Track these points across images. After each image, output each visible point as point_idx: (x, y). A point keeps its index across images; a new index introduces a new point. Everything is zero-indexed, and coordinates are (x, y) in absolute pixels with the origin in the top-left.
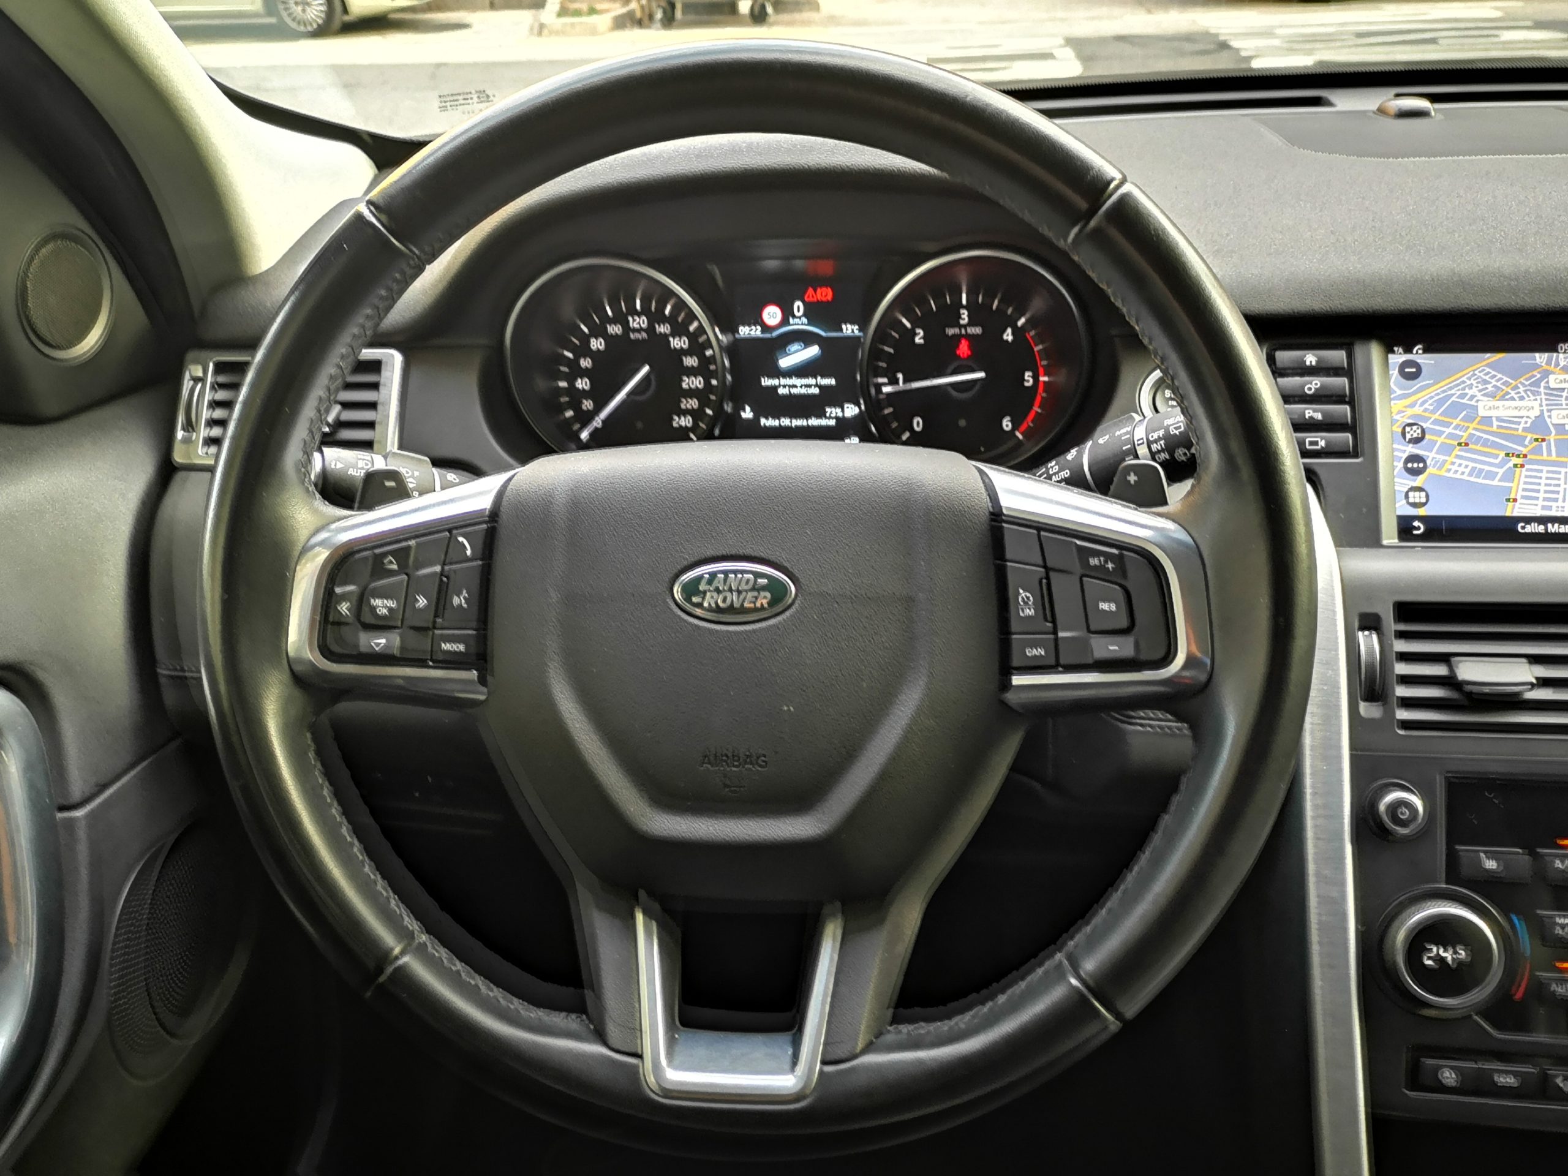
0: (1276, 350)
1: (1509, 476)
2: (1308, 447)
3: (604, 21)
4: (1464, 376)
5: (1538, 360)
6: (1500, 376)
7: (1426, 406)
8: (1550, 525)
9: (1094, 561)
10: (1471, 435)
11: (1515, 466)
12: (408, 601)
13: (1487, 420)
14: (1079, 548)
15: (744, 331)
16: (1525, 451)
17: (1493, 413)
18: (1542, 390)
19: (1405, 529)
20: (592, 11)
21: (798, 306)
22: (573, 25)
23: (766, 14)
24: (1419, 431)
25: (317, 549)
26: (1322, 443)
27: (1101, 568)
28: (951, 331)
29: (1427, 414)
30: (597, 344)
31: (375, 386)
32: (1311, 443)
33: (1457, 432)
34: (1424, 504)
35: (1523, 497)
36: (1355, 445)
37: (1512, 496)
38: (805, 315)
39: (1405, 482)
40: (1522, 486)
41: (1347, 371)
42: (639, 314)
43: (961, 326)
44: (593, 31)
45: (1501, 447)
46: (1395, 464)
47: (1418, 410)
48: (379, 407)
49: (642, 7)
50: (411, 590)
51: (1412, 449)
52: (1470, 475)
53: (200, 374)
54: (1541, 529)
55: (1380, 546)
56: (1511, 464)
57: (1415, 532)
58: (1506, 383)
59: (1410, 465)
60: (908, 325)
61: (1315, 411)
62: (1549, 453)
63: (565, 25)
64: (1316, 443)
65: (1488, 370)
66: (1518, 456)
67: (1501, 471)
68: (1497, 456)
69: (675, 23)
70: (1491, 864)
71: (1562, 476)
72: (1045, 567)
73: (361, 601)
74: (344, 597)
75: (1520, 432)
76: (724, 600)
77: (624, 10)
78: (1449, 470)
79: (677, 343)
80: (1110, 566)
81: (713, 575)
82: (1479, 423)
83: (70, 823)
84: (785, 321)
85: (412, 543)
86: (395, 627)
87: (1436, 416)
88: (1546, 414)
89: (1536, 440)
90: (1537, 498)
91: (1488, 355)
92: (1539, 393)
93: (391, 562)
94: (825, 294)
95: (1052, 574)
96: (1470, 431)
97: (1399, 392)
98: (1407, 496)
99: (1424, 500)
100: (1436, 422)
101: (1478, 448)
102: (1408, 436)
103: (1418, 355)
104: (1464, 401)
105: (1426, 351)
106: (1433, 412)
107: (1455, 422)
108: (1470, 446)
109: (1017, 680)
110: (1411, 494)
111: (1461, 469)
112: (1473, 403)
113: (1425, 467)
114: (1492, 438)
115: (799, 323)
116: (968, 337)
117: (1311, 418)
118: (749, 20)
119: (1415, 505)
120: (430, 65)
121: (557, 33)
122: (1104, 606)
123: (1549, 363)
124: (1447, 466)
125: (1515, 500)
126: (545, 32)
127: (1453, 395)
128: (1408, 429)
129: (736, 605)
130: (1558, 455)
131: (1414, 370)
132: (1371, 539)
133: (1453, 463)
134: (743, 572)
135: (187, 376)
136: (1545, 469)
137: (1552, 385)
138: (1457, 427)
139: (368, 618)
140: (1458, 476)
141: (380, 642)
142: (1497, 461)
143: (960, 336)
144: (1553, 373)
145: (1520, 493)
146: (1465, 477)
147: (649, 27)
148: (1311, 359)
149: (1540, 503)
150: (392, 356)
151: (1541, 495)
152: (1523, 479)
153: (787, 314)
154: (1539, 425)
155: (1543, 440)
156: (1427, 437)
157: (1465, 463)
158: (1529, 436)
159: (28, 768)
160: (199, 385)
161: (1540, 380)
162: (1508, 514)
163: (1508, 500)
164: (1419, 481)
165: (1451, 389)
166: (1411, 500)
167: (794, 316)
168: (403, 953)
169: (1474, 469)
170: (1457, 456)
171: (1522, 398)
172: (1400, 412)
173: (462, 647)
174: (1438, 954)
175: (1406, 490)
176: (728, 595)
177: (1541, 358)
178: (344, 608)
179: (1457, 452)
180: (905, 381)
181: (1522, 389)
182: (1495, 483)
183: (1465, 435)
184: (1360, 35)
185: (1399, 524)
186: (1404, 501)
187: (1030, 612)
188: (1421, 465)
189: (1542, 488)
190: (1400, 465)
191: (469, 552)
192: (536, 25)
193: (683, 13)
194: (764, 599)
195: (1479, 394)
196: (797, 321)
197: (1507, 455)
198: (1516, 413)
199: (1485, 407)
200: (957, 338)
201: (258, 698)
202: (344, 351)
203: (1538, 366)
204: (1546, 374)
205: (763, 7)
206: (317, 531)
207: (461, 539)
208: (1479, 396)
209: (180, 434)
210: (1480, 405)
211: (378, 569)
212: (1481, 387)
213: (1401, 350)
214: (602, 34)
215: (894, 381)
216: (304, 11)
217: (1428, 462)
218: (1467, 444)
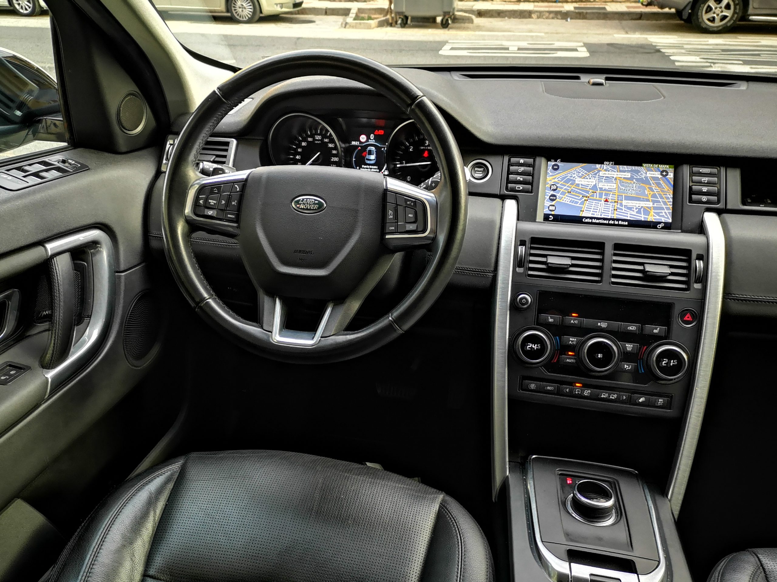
0: (511, 157)
1: (582, 203)
2: (517, 189)
3: (373, 23)
4: (572, 170)
5: (597, 167)
6: (584, 171)
7: (559, 179)
8: (593, 220)
9: (408, 203)
10: (572, 189)
11: (585, 200)
12: (219, 202)
13: (578, 185)
14: (405, 199)
15: (354, 143)
16: (588, 195)
17: (580, 183)
18: (597, 176)
19: (546, 218)
20: (370, 18)
21: (372, 137)
22: (360, 23)
23: (449, 24)
24: (556, 187)
25: (196, 185)
26: (521, 188)
27: (410, 204)
28: (422, 148)
29: (559, 182)
30: (304, 144)
31: (226, 150)
32: (518, 188)
33: (568, 188)
34: (553, 211)
35: (586, 210)
36: (532, 189)
37: (582, 210)
38: (374, 139)
39: (548, 203)
40: (586, 207)
41: (533, 166)
42: (319, 135)
43: (426, 146)
44: (369, 27)
45: (581, 194)
46: (546, 197)
47: (556, 180)
48: (227, 157)
49: (393, 18)
50: (221, 199)
51: (552, 193)
52: (570, 202)
53: (172, 143)
54: (590, 221)
55: (535, 222)
56: (583, 200)
57: (550, 219)
58: (586, 173)
59: (551, 198)
60: (408, 145)
61: (521, 177)
62: (596, 197)
63: (356, 23)
64: (519, 188)
65: (580, 169)
66: (586, 197)
67: (580, 202)
68: (579, 197)
69: (407, 25)
70: (551, 320)
71: (599, 204)
72: (396, 204)
73: (206, 200)
74: (202, 199)
75: (588, 189)
76: (306, 206)
77: (384, 18)
78: (563, 200)
79: (330, 145)
80: (412, 204)
81: (303, 199)
82: (575, 186)
83: (120, 276)
84: (367, 141)
85: (222, 185)
86: (215, 209)
87: (562, 182)
88: (597, 184)
89: (593, 192)
90: (590, 211)
91: (581, 164)
92: (596, 177)
93: (215, 190)
94: (381, 132)
95: (398, 206)
96: (572, 188)
97: (551, 174)
98: (549, 208)
99: (554, 209)
100: (561, 184)
101: (574, 193)
102: (552, 188)
103: (559, 163)
104: (572, 178)
105: (561, 161)
106: (561, 181)
107: (567, 185)
108: (572, 193)
109: (387, 237)
110: (550, 207)
111: (567, 200)
112: (574, 179)
113: (556, 199)
114: (579, 191)
115: (372, 142)
116: (428, 150)
117: (519, 180)
118: (440, 25)
119: (551, 211)
120: (295, 38)
121: (353, 27)
122: (410, 215)
123: (600, 168)
124: (563, 199)
125: (583, 211)
126: (347, 26)
127: (568, 176)
128: (552, 186)
129: (308, 208)
130: (599, 197)
131: (557, 167)
132: (533, 219)
133: (565, 198)
134: (311, 199)
135: (168, 143)
136: (594, 202)
137: (601, 175)
138: (568, 186)
139: (208, 206)
140: (566, 202)
141: (210, 213)
142: (579, 198)
143: (425, 150)
144: (601, 171)
145: (585, 209)
146: (568, 203)
147: (394, 26)
148: (522, 161)
149: (591, 212)
150: (233, 141)
151: (592, 210)
152: (587, 204)
153: (368, 138)
154: (595, 187)
155: (595, 192)
156: (558, 189)
157: (569, 198)
158: (591, 191)
159: (108, 256)
160: (172, 146)
161: (597, 173)
162: (580, 215)
163: (581, 211)
164: (553, 203)
165: (567, 174)
166: (550, 209)
167: (371, 139)
168: (209, 298)
169: (571, 200)
170: (567, 196)
171: (590, 179)
172: (550, 180)
173: (234, 217)
174: (532, 347)
175: (549, 205)
176: (307, 205)
177: (598, 166)
178: (201, 202)
179: (567, 194)
180: (406, 163)
181: (591, 175)
182: (578, 205)
183: (570, 189)
184: (723, 50)
185: (544, 216)
186: (548, 209)
187: (391, 217)
188: (555, 198)
189: (593, 208)
190: (548, 197)
191: (238, 190)
192: (344, 23)
193: (411, 21)
194: (316, 207)
195: (576, 176)
196: (371, 141)
197: (583, 196)
198: (588, 183)
199: (578, 181)
200: (424, 150)
201: (176, 224)
202: (207, 129)
203: (597, 168)
204: (599, 171)
205: (447, 20)
206: (196, 180)
207: (236, 186)
208: (576, 177)
209: (164, 161)
210: (576, 180)
211: (212, 192)
212: (577, 174)
213: (554, 161)
214: (373, 28)
215: (401, 163)
216: (243, 11)
217: (557, 197)
218: (570, 192)
